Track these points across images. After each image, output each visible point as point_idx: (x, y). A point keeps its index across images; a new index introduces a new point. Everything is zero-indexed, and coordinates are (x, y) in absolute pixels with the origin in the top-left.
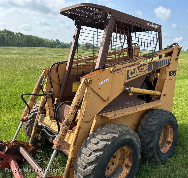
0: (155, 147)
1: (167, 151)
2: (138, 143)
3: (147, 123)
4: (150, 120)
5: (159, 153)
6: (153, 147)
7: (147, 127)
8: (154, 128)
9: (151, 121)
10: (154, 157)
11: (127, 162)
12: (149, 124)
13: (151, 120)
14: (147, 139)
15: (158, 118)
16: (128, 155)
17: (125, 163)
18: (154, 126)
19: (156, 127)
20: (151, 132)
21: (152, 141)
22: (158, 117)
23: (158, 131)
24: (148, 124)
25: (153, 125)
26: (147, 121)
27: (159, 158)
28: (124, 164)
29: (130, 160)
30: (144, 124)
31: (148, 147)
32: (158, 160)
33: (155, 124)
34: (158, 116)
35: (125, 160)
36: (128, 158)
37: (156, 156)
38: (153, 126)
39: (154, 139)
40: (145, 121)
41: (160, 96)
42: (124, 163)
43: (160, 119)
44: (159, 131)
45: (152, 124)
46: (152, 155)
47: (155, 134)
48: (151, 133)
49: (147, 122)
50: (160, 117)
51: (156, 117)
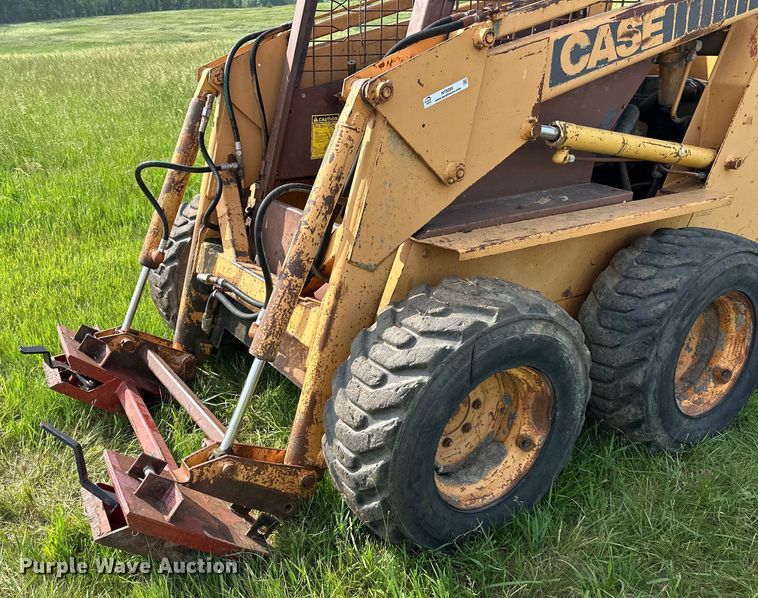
0: (654, 385)
1: (708, 408)
2: (577, 360)
3: (626, 286)
4: (645, 272)
5: (668, 412)
6: (646, 384)
7: (626, 303)
8: (662, 306)
9: (650, 278)
10: (644, 426)
11: (524, 427)
12: (639, 288)
13: (647, 275)
14: (620, 349)
15: (683, 265)
16: (531, 402)
17: (514, 432)
18: (658, 298)
19: (670, 302)
20: (641, 324)
21: (644, 360)
22: (688, 261)
23: (677, 321)
24: (634, 291)
25: (655, 295)
26: (626, 277)
27: (667, 430)
28: (510, 436)
29: (537, 422)
30: (615, 289)
31: (622, 383)
32: (661, 438)
33: (668, 291)
34: (687, 255)
35: (517, 421)
36: (528, 415)
37: (655, 422)
38: (653, 300)
39: (654, 351)
40: (617, 280)
41: (707, 169)
42: (512, 432)
43: (695, 270)
44: (683, 320)
45: (652, 291)
46: (635, 415)
47: (662, 332)
48: (645, 326)
49: (628, 282)
50: (698, 261)
51: (676, 262)
